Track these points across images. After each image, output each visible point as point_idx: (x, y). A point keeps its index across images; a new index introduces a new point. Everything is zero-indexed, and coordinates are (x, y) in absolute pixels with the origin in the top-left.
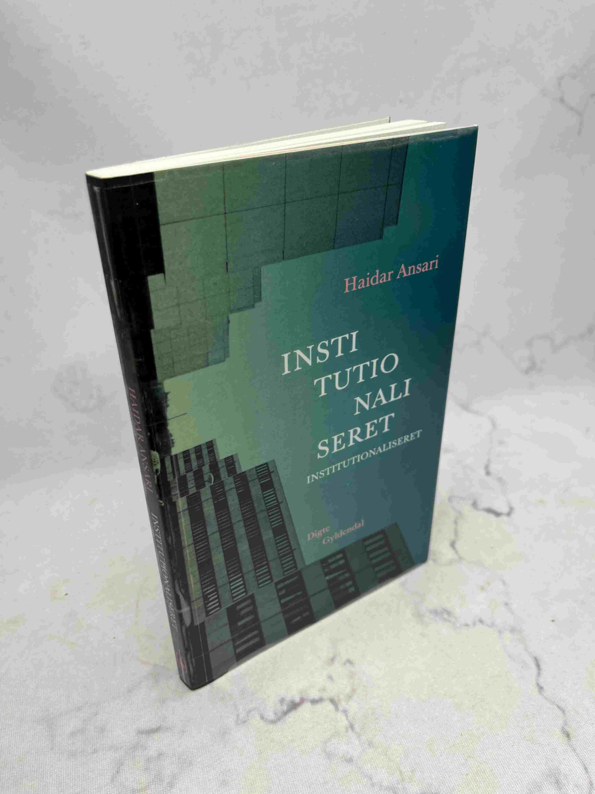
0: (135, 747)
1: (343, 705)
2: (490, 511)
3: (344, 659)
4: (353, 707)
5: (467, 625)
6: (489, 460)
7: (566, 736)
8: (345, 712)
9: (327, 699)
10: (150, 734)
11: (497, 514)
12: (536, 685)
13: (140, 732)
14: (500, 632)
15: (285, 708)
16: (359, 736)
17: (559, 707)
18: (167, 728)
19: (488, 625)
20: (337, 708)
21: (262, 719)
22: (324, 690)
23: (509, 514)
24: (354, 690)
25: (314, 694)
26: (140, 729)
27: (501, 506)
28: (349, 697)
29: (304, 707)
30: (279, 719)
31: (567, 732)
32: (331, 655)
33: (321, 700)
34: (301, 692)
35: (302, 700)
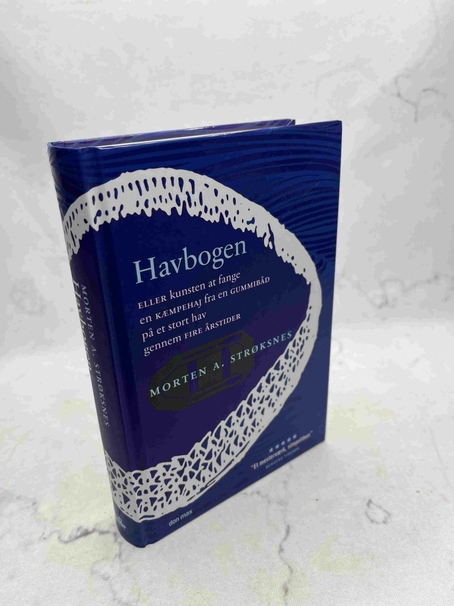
5: (246, 494)
8: (121, 543)
9: (112, 532)
12: (279, 546)
14: (269, 502)
15: (79, 534)
16: (122, 562)
19: (262, 496)
20: (116, 540)
29: (93, 535)
30: (71, 541)
31: (287, 588)
33: (108, 532)
34: (96, 524)
35: (94, 530)
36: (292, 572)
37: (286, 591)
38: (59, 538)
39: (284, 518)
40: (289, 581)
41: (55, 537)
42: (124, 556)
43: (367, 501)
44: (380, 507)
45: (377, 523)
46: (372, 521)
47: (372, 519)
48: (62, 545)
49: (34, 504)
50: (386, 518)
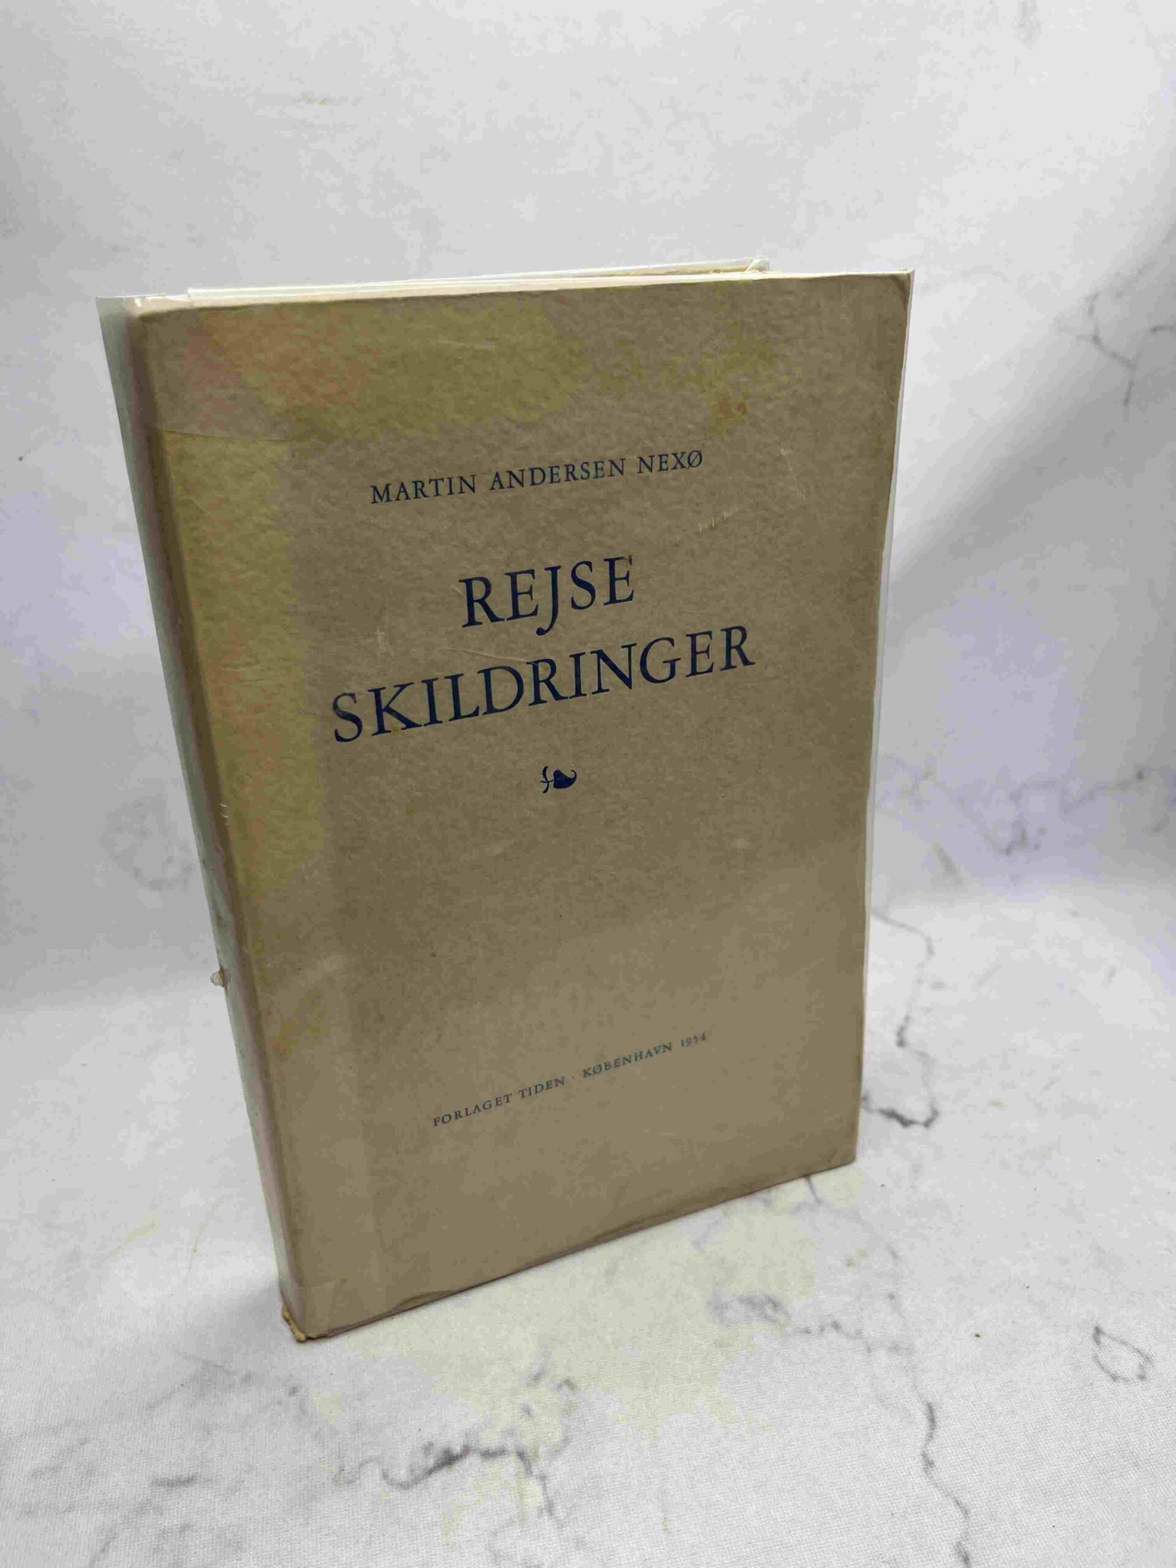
0: (142, 1509)
1: (541, 1465)
2: (892, 1115)
3: (558, 1380)
4: (561, 1471)
5: (807, 1331)
6: (907, 1019)
7: (961, 1558)
8: (543, 1478)
9: (513, 1452)
10: (174, 1488)
11: (905, 1122)
12: (921, 1457)
13: (157, 1482)
14: (869, 1350)
15: (431, 1462)
16: (561, 1526)
17: (958, 1503)
18: (208, 1481)
19: (847, 1335)
20: (528, 1471)
21: (385, 1479)
22: (511, 1432)
23: (927, 1124)
24: (566, 1441)
25: (490, 1439)
26: (159, 1477)
27: (915, 1108)
28: (555, 1452)
29: (467, 1462)
30: (416, 1481)
31: (965, 1552)
32: (536, 1369)
33: (501, 1452)
34: (467, 1435)
35: (466, 1451)
36: (966, 1513)
37: (966, 1560)
38: (385, 1476)
39: (915, 1387)
40: (966, 1536)
41: (372, 1475)
42: (560, 1511)
43: (1092, 1331)
44: (1124, 1343)
45: (1126, 1380)
46: (1115, 1378)
47: (1112, 1372)
48: (395, 1494)
49: (293, 1391)
50: (1141, 1367)
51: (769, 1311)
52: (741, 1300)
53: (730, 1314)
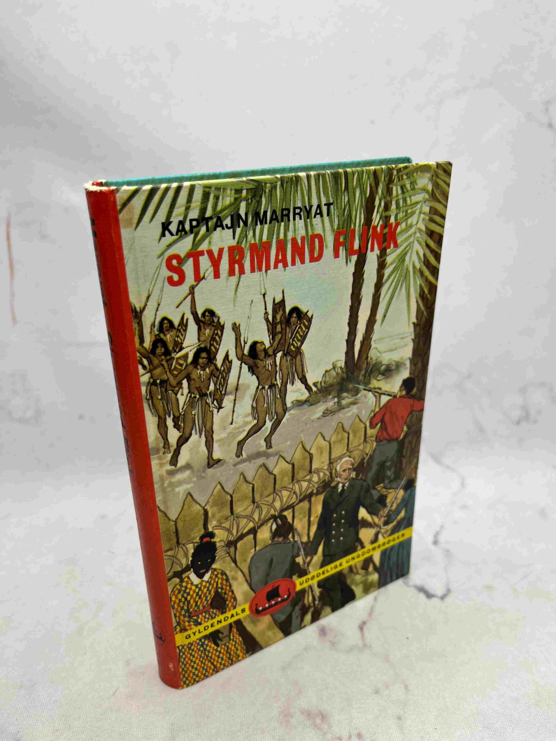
51: (318, 721)
52: (303, 712)
53: (293, 721)
